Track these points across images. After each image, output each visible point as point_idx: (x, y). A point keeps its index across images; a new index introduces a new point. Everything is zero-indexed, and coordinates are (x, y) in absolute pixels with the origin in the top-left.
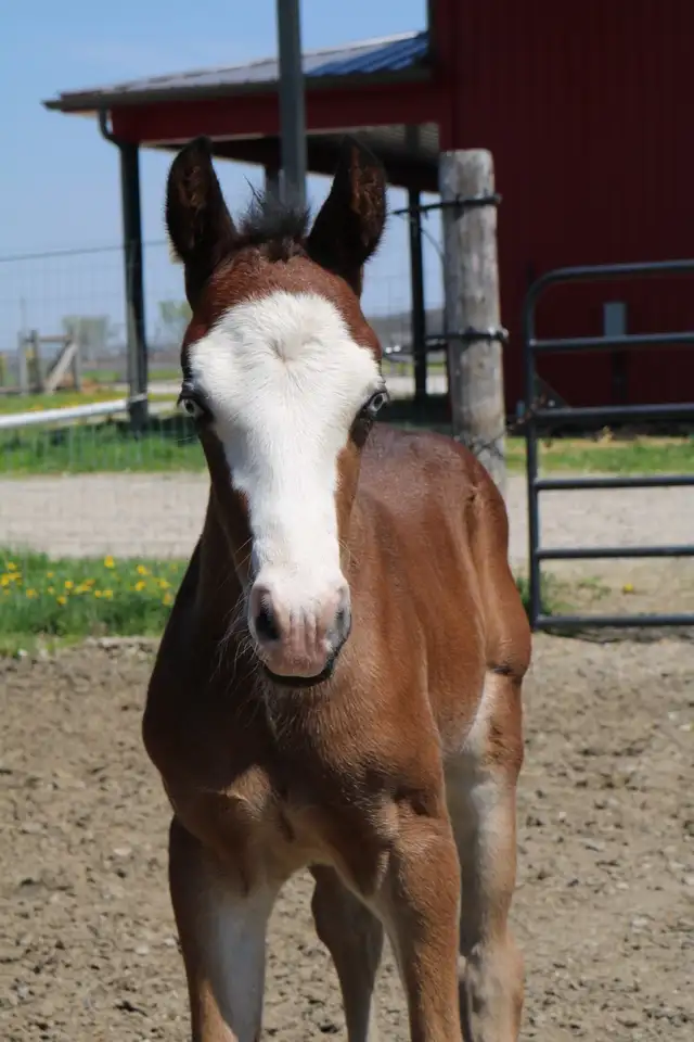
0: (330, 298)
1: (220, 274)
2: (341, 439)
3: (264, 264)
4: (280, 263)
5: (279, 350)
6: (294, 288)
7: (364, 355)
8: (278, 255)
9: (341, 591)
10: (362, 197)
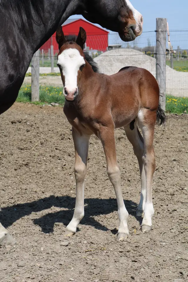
0: (78, 49)
1: (63, 46)
2: (79, 69)
3: (69, 44)
4: (71, 44)
5: (70, 56)
6: (72, 48)
7: (82, 58)
8: (71, 43)
9: (77, 89)
10: (83, 35)
